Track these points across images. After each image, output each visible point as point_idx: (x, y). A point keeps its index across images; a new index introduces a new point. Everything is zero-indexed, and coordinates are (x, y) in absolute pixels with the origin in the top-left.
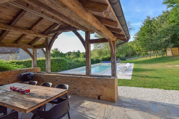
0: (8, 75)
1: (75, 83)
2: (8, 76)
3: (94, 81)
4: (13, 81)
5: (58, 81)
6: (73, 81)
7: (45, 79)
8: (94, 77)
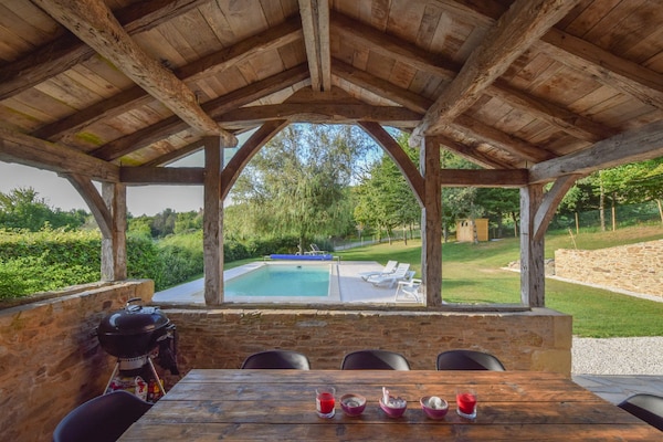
0: (36, 332)
1: (407, 343)
2: (39, 336)
3: (491, 327)
4: (57, 362)
5: (313, 339)
6: (396, 335)
7: (231, 334)
8: (495, 314)
